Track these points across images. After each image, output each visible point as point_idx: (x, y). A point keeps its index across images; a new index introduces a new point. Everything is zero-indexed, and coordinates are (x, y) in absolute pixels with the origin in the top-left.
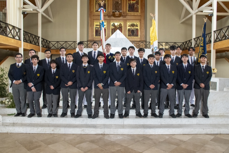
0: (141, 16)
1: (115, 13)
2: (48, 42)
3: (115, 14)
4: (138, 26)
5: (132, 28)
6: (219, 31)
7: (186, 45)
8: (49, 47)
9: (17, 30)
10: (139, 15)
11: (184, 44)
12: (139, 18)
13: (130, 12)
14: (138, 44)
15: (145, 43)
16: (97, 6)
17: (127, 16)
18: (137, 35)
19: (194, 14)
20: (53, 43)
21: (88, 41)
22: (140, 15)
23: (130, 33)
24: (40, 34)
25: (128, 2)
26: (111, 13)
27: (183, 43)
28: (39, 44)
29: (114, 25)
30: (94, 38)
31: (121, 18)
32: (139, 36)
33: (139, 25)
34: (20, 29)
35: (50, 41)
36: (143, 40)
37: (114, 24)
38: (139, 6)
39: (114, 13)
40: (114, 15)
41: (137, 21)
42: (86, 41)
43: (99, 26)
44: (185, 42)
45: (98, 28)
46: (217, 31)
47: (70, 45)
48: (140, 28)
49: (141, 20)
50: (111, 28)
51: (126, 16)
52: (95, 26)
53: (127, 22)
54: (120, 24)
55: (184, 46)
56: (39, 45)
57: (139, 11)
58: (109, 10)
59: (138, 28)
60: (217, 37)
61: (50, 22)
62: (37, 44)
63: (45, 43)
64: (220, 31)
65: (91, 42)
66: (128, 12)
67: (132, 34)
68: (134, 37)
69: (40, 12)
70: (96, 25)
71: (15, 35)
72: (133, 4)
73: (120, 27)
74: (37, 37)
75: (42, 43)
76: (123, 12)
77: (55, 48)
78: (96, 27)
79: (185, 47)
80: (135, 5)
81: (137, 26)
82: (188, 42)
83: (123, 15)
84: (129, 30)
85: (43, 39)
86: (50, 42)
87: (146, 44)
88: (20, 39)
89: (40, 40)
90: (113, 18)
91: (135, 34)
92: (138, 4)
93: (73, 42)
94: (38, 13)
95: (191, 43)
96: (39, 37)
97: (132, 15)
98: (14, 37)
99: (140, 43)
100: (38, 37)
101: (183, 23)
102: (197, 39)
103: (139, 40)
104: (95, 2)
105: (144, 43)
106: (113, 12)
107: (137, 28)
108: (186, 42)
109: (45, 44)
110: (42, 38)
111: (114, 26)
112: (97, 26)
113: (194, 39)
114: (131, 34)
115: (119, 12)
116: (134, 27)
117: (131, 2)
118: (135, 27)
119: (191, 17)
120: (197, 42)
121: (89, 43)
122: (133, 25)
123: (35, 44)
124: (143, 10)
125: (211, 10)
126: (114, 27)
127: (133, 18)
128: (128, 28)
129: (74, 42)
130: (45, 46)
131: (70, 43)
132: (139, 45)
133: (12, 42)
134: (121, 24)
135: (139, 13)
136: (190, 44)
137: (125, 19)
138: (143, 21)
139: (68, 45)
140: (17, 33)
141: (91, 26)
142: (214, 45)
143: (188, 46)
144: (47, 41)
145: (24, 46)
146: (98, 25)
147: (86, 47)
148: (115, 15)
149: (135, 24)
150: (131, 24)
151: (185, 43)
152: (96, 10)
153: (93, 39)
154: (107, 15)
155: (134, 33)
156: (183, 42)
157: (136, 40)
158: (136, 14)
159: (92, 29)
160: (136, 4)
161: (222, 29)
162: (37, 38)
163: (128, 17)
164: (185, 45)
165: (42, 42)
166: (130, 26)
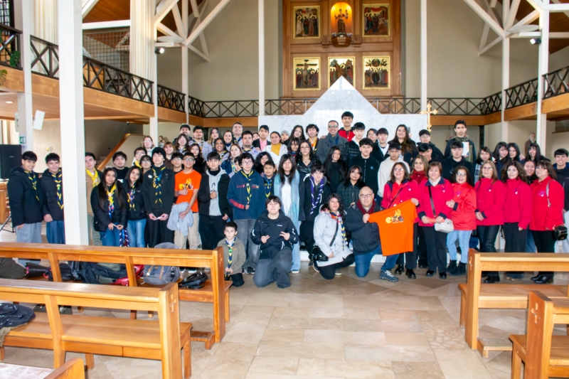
0: (392, 42)
1: (338, 38)
2: (201, 104)
3: (337, 40)
4: (386, 65)
5: (375, 69)
6: (552, 75)
7: (491, 105)
8: (202, 114)
9: (147, 85)
10: (388, 40)
11: (486, 101)
12: (389, 46)
13: (369, 34)
14: (388, 103)
15: (401, 101)
16: (298, 25)
17: (363, 45)
18: (385, 84)
19: (506, 37)
20: (211, 105)
21: (280, 100)
22: (391, 40)
23: (370, 80)
24: (185, 90)
25: (365, 12)
26: (330, 39)
27: (485, 99)
28: (183, 108)
29: (335, 64)
30: (294, 93)
31: (351, 48)
32: (389, 86)
33: (389, 63)
34: (151, 83)
35: (204, 100)
36: (398, 93)
37: (335, 61)
38: (389, 22)
39: (334, 39)
40: (335, 43)
41: (384, 53)
42: (277, 98)
43: (303, 68)
44: (494, 95)
45: (301, 70)
46: (549, 74)
47: (245, 109)
48: (392, 69)
49: (392, 51)
50: (329, 71)
51: (360, 44)
52: (295, 68)
53: (362, 56)
54: (349, 60)
55: (486, 105)
56: (184, 112)
57: (389, 33)
58: (326, 34)
59: (388, 68)
60: (549, 87)
61: (204, 61)
62: (181, 109)
63: (195, 106)
64: (554, 77)
65: (287, 100)
66: (365, 34)
67: (374, 81)
68: (379, 88)
69: (184, 45)
70: (298, 65)
71: (144, 93)
72: (376, 18)
73: (348, 68)
74: (179, 94)
75: (189, 107)
76: (355, 36)
77: (215, 116)
78: (297, 70)
79: (488, 107)
80: (380, 19)
81: (384, 64)
82: (494, 98)
83: (355, 42)
84: (368, 73)
85: (192, 99)
86: (203, 103)
87: (405, 102)
88: (151, 102)
89: (187, 100)
90: (332, 48)
91: (380, 81)
92: (387, 18)
93: (250, 102)
94: (181, 48)
95: (501, 100)
96: (184, 95)
97: (374, 40)
98: (142, 99)
99: (391, 100)
100: (181, 94)
101: (485, 55)
102: (511, 90)
103: (389, 94)
104: (294, 16)
105: (399, 100)
106: (334, 37)
107: (384, 68)
108: (491, 97)
109: (195, 109)
110: (189, 97)
111: (335, 66)
112: (300, 68)
113: (506, 90)
114: (372, 82)
115: (345, 35)
116: (378, 68)
117: (370, 15)
118: (380, 67)
119: (500, 44)
120: (520, 96)
121: (283, 102)
122: (375, 63)
123: (177, 109)
124: (398, 29)
125: (538, 30)
126: (335, 68)
127: (375, 47)
128: (366, 68)
129: (253, 101)
130: (195, 112)
131: (245, 104)
132: (389, 105)
133: (140, 107)
134: (351, 62)
135: (388, 37)
136: (499, 102)
137: (358, 49)
138: (396, 53)
139: (240, 109)
140: (147, 90)
141: (287, 67)
142: (542, 104)
143: (494, 105)
144: (198, 101)
145: (159, 114)
146: (302, 65)
147: (277, 112)
148: (338, 43)
149: (380, 59)
150: (371, 60)
151: (488, 100)
152: (297, 33)
153: (292, 94)
154: (319, 42)
155: (378, 79)
156: (484, 97)
157: (382, 94)
158: (382, 37)
159: (290, 73)
160: (383, 17)
161: (557, 71)
162: (181, 96)
163: (365, 47)
164: (488, 104)
165: (189, 104)
166: (370, 65)
